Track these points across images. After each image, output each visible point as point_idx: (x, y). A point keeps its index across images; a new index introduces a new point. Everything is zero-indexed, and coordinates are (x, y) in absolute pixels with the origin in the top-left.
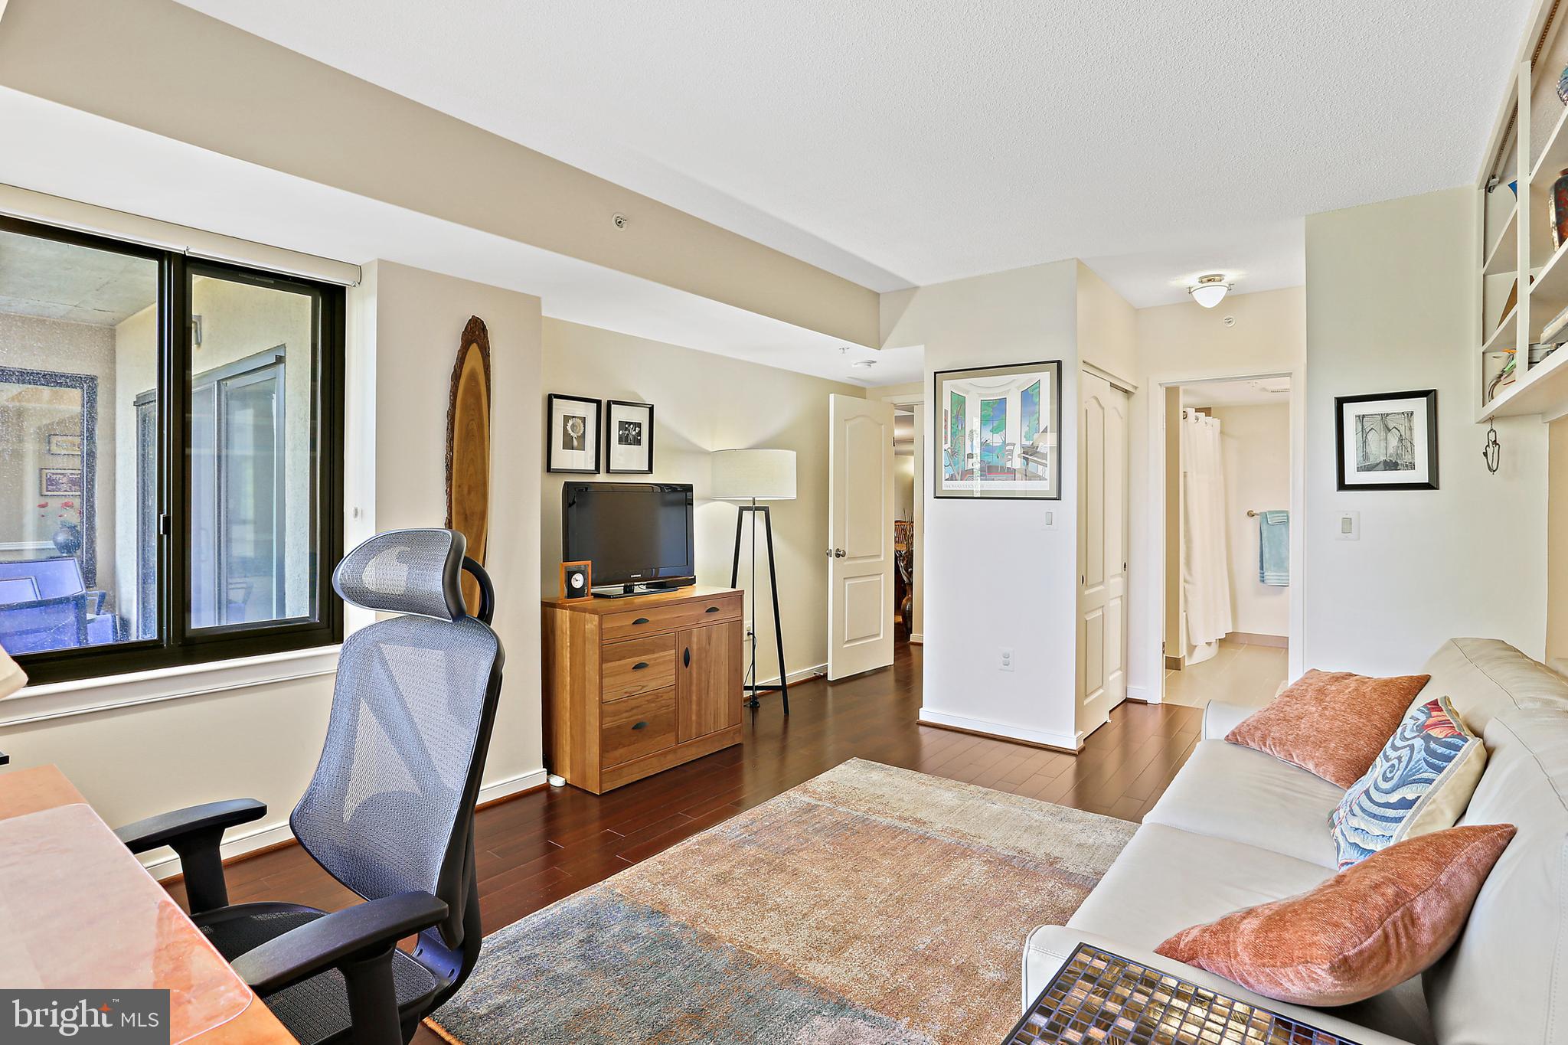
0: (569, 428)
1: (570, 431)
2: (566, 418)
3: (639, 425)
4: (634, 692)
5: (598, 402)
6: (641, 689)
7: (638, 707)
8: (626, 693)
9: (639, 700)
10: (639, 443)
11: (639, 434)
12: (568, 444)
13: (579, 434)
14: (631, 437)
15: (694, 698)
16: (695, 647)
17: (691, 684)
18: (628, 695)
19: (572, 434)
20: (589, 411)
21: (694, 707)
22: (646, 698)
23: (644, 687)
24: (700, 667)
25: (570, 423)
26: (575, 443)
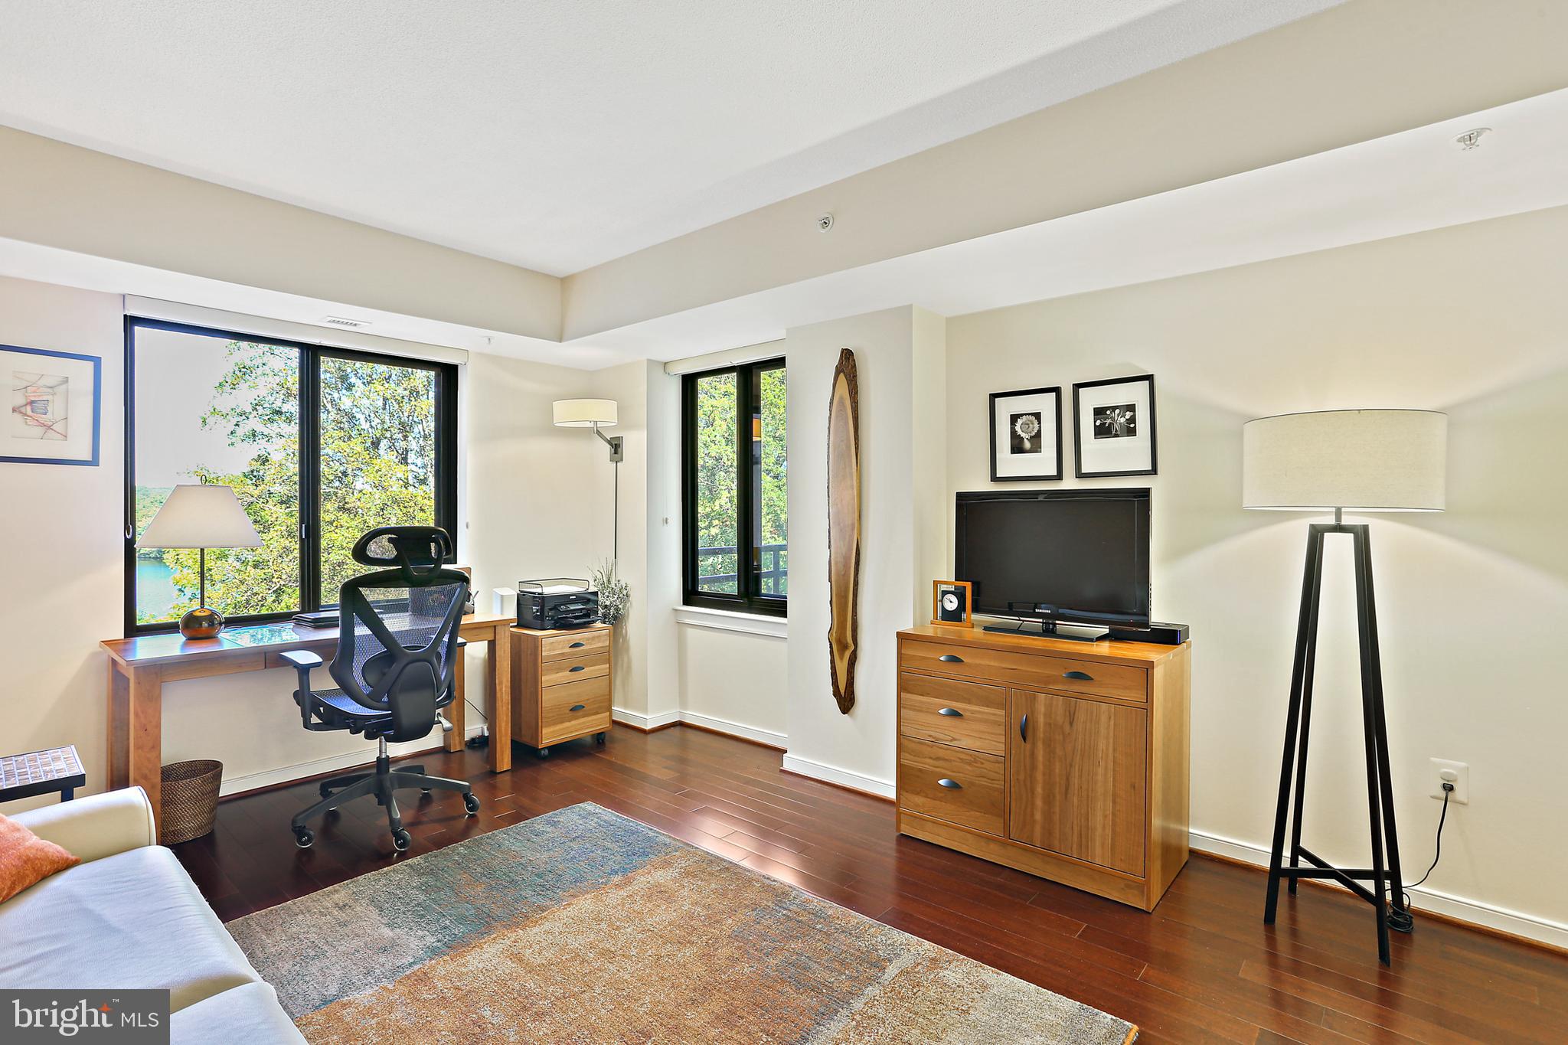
0: (1018, 428)
1: (1019, 432)
2: (1014, 418)
3: (1131, 408)
4: (943, 740)
5: (1057, 390)
6: (951, 741)
7: (946, 760)
8: (930, 736)
9: (948, 752)
10: (1132, 432)
11: (1133, 420)
12: (1017, 448)
13: (1033, 434)
14: (1117, 426)
15: (1039, 790)
16: (1041, 720)
17: (1034, 767)
18: (933, 740)
19: (1023, 435)
20: (1045, 404)
21: (1039, 803)
22: (959, 755)
23: (954, 739)
24: (1050, 752)
25: (1020, 421)
26: (1027, 445)
